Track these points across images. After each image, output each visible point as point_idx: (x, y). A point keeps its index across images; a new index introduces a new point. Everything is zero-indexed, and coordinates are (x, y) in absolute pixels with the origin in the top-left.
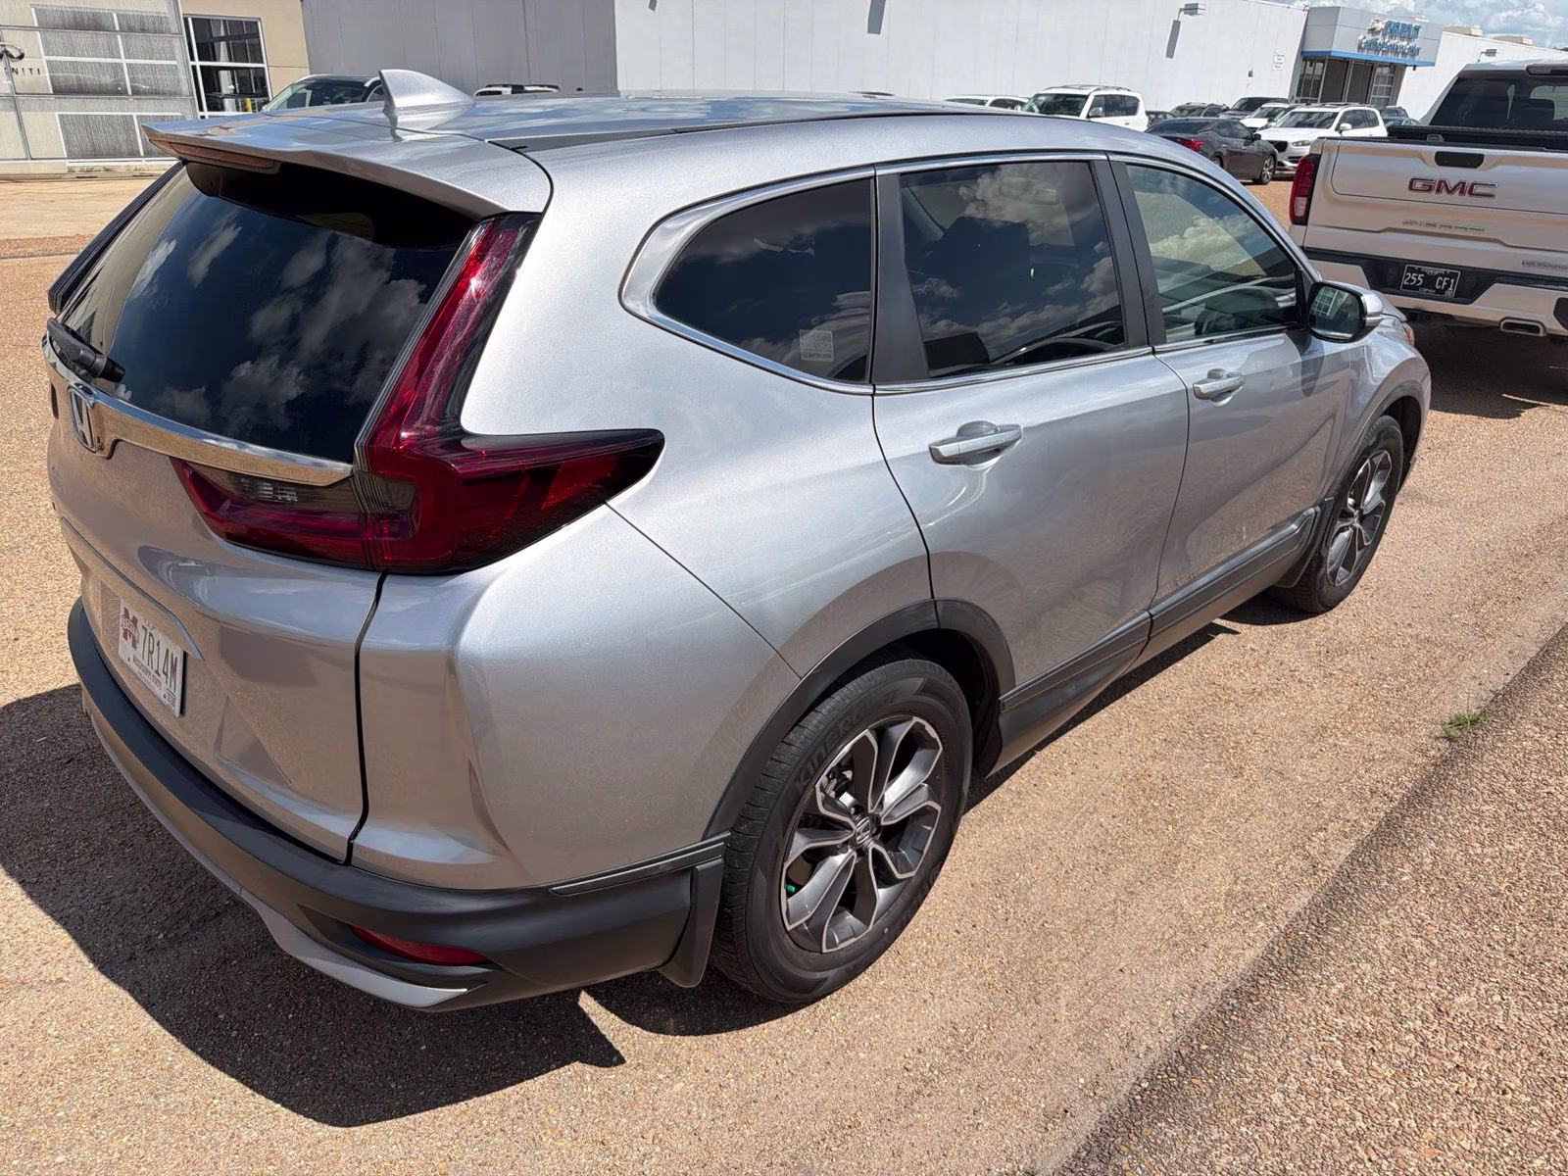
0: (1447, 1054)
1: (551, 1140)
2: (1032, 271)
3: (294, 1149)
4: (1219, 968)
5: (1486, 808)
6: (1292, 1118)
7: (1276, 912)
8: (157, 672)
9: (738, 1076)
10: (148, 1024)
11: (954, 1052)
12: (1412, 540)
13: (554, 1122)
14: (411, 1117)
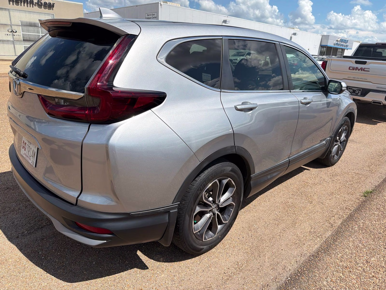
0: (370, 273)
1: (127, 288)
2: (259, 79)
3: (56, 288)
4: (308, 250)
5: (375, 212)
6: (329, 288)
7: (323, 236)
8: (30, 156)
9: (179, 273)
10: (20, 254)
11: (237, 269)
12: (352, 151)
13: (128, 284)
14: (89, 281)
